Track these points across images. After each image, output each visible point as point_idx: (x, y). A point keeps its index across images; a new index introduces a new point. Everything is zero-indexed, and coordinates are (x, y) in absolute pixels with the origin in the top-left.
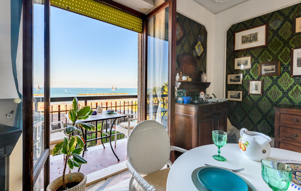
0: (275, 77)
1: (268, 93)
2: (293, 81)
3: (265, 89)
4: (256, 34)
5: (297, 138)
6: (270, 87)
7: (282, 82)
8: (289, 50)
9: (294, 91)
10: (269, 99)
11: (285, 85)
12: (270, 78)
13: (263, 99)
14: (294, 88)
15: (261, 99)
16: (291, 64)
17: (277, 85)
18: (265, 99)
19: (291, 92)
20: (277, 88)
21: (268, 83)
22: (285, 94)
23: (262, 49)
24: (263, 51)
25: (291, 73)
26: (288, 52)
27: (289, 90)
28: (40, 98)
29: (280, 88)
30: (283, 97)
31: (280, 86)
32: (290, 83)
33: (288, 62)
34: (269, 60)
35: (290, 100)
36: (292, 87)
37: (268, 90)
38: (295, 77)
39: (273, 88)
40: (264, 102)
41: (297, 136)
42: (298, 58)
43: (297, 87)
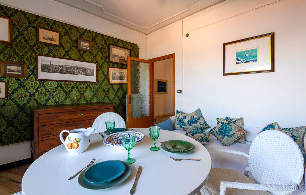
0: (21, 79)
1: (14, 96)
2: (38, 84)
3: (10, 92)
6: (16, 90)
7: (29, 85)
8: (34, 55)
9: (39, 93)
10: (15, 103)
11: (32, 87)
12: (16, 80)
13: (8, 103)
14: (40, 90)
15: (5, 103)
16: (36, 68)
17: (24, 87)
18: (10, 103)
19: (37, 94)
20: (24, 90)
21: (13, 85)
22: (32, 96)
24: (6, 48)
25: (36, 76)
26: (33, 56)
27: (35, 92)
29: (27, 91)
30: (30, 99)
31: (27, 89)
32: (36, 86)
33: (33, 66)
34: (14, 60)
35: (37, 101)
36: (37, 90)
37: (13, 93)
38: (40, 80)
39: (19, 90)
40: (9, 106)
41: (53, 131)
42: (42, 64)
43: (42, 90)
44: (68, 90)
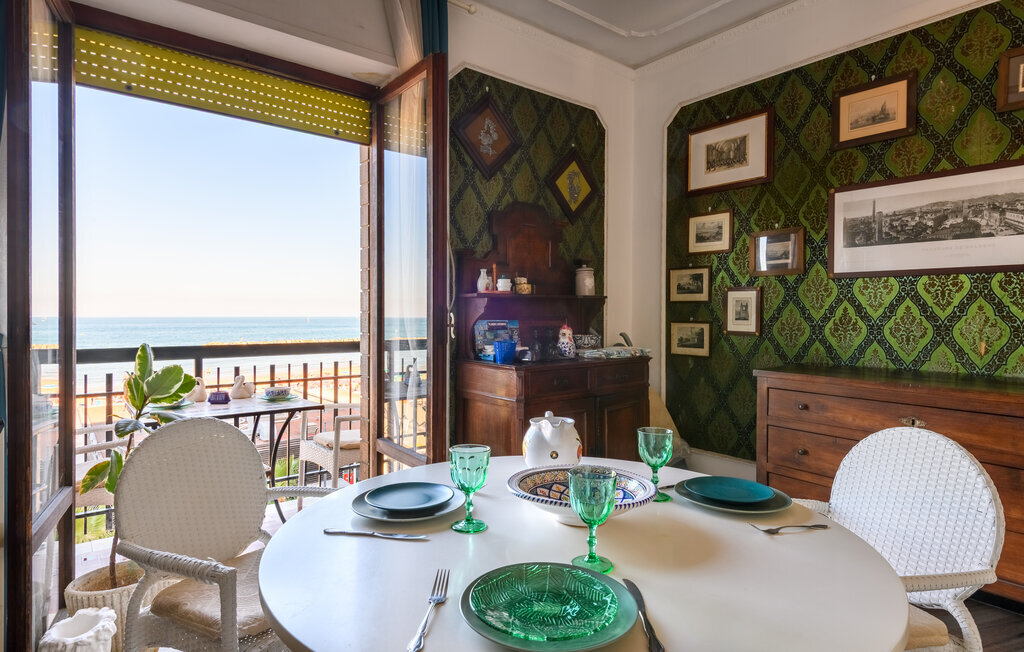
0: (791, 279)
1: (775, 330)
2: (835, 292)
3: (767, 317)
4: (744, 140)
5: (805, 459)
6: (780, 310)
7: (809, 295)
8: (824, 195)
9: (837, 321)
10: (777, 347)
11: (817, 303)
12: (780, 282)
13: (762, 348)
14: (839, 312)
15: (756, 347)
16: (829, 239)
17: (797, 303)
18: (767, 349)
19: (830, 324)
20: (797, 314)
21: (774, 296)
22: (817, 330)
23: (759, 188)
24: (762, 194)
25: (828, 263)
26: (823, 200)
27: (826, 319)
28: (46, 351)
29: (804, 314)
30: (811, 341)
31: (804, 307)
32: (828, 296)
33: (823, 232)
34: (777, 225)
35: (829, 349)
36: (832, 310)
37: (774, 319)
38: (839, 278)
39: (786, 313)
40: (765, 357)
41: (805, 453)
42: (845, 219)
43: (845, 309)
44: (944, 310)
